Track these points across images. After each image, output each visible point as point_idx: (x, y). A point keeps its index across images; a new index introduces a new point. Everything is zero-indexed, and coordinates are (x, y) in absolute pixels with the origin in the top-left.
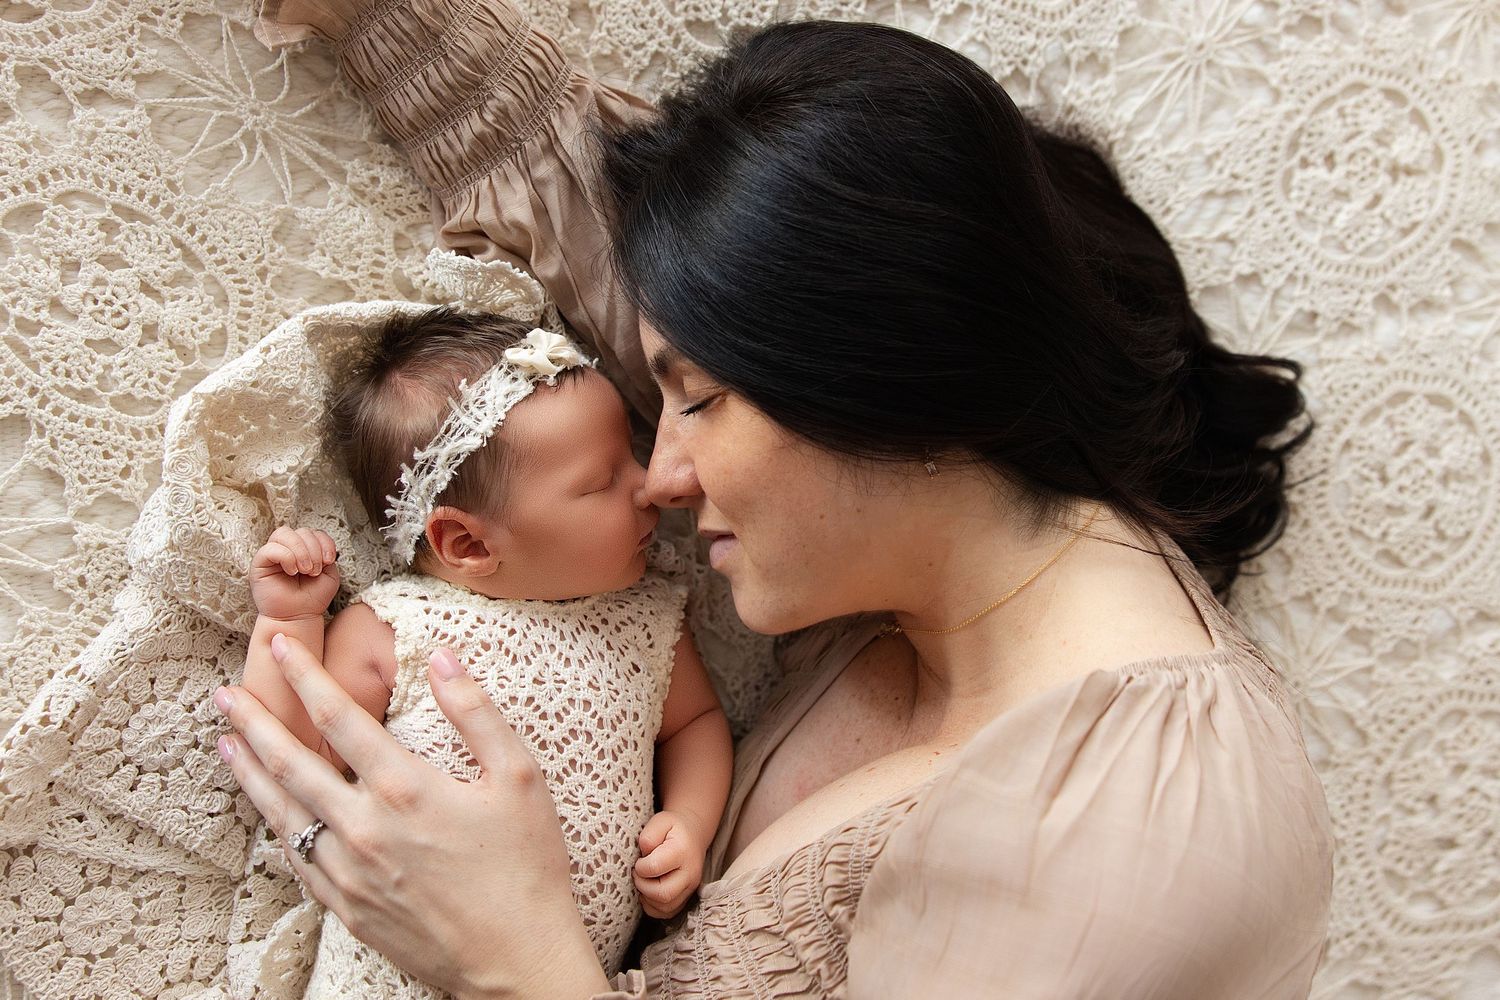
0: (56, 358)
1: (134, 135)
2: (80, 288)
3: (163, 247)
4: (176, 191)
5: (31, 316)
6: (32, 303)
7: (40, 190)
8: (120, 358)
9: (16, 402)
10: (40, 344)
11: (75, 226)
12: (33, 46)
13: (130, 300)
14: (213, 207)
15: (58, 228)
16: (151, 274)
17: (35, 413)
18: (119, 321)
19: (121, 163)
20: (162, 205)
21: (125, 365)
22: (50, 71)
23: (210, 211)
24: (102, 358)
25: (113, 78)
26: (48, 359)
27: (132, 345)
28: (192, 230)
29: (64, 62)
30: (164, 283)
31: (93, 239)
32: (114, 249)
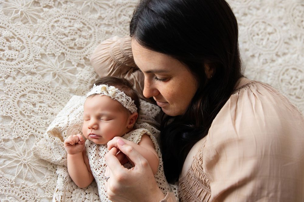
0: (36, 122)
1: (39, 79)
2: (37, 108)
3: (50, 99)
4: (50, 88)
5: (29, 115)
6: (29, 112)
7: (25, 91)
8: (48, 120)
9: (31, 132)
10: (32, 120)
11: (33, 97)
12: (16, 66)
13: (47, 109)
14: (57, 90)
15: (30, 98)
16: (50, 104)
17: (35, 133)
18: (46, 113)
19: (38, 84)
20: (48, 91)
21: (49, 121)
22: (20, 70)
23: (57, 91)
24: (45, 121)
25: (32, 69)
26: (35, 123)
27: (50, 117)
28: (54, 95)
29: (22, 68)
30: (52, 105)
31: (37, 99)
32: (41, 100)
